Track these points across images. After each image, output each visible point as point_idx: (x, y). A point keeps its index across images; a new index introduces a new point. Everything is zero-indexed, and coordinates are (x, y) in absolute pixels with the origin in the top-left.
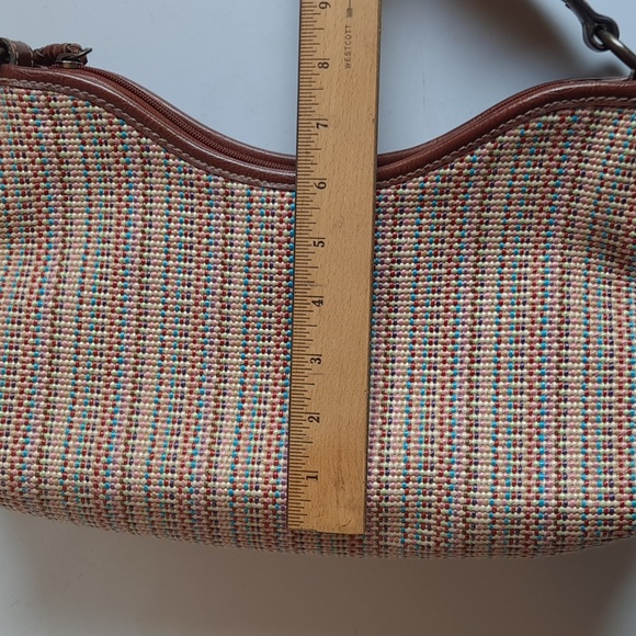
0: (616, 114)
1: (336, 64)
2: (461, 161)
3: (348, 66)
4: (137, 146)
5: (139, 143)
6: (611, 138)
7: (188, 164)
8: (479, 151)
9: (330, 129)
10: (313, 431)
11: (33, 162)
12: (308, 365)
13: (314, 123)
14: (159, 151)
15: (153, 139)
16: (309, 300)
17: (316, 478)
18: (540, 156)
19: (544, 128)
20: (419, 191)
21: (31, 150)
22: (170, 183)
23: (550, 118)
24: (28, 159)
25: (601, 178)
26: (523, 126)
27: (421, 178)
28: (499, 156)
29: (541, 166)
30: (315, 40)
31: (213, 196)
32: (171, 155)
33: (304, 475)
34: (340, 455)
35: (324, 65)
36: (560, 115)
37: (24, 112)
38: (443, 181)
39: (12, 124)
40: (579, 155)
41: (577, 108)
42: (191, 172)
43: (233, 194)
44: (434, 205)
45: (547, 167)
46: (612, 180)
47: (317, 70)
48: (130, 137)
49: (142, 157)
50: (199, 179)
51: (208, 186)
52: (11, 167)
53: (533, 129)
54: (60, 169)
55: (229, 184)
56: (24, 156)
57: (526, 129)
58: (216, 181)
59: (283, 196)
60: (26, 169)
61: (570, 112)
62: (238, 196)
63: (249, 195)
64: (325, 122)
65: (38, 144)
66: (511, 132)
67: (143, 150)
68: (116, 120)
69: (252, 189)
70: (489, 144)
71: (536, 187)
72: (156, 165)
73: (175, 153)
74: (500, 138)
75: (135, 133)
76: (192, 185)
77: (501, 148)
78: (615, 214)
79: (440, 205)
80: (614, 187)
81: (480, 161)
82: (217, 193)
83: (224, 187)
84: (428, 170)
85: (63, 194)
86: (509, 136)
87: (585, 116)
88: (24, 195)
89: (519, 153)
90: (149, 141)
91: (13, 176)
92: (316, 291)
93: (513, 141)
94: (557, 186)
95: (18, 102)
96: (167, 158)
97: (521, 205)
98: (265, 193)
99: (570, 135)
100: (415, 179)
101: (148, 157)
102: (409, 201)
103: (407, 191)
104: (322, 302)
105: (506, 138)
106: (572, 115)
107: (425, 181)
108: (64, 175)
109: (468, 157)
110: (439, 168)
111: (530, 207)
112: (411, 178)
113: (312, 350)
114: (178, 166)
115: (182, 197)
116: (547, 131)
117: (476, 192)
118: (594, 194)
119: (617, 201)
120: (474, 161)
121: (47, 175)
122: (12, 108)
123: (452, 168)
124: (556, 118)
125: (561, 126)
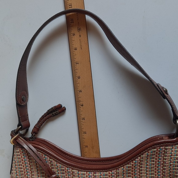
0: (171, 147)
1: (78, 49)
2: (132, 163)
3: (81, 49)
4: (49, 161)
5: (50, 160)
6: (171, 154)
7: (62, 165)
8: (137, 160)
9: (79, 64)
10: (85, 136)
11: (24, 167)
12: (82, 121)
13: (75, 63)
14: (55, 162)
15: (53, 159)
16: (80, 105)
17: (87, 147)
18: (153, 159)
19: (153, 153)
20: (122, 171)
21: (23, 164)
22: (58, 170)
23: (154, 150)
24: (22, 166)
25: (170, 164)
26: (147, 152)
27: (122, 168)
28: (142, 160)
29: (154, 162)
30: (73, 44)
31: (69, 174)
32: (58, 163)
33: (84, 146)
34: (92, 141)
35: (76, 49)
36: (157, 149)
37: (21, 154)
38: (128, 168)
39: (18, 157)
40: (163, 158)
41: (161, 147)
42: (63, 167)
43: (74, 173)
44: (127, 174)
45: (155, 162)
46: (173, 165)
47: (74, 51)
48: (47, 159)
49: (50, 164)
50: (65, 169)
51: (68, 171)
52: (18, 168)
53: (150, 153)
54: (30, 168)
55: (73, 170)
56: (21, 165)
57: (148, 153)
58: (70, 170)
59: (87, 173)
60: (22, 169)
61: (159, 148)
62: (75, 173)
63: (78, 173)
64: (78, 63)
65: (25, 162)
66: (145, 154)
67: (51, 162)
68: (44, 155)
69: (79, 172)
70: (139, 158)
71: (153, 167)
72: (54, 166)
73: (59, 163)
74: (142, 156)
75: (49, 158)
76: (64, 171)
77: (142, 158)
78: (175, 173)
79: (128, 174)
80: (174, 166)
81: (137, 162)
82: (70, 173)
83: (72, 171)
84: (124, 165)
85: (31, 174)
86: (144, 155)
87: (163, 148)
88: (21, 175)
89: (148, 159)
90: (52, 160)
91: (19, 171)
92: (81, 103)
93: (145, 157)
94: (159, 166)
95: (19, 152)
96: (57, 164)
97: (150, 172)
98: (82, 172)
99: (160, 153)
100: (121, 168)
101: (52, 164)
102: (120, 173)
103: (119, 171)
104: (83, 105)
105: (143, 156)
106: (160, 148)
107: (124, 168)
108: (31, 169)
109: (134, 161)
110: (127, 165)
111: (152, 172)
112: (120, 167)
113: (82, 117)
114: (60, 166)
115: (61, 174)
116: (154, 153)
117: (138, 170)
118: (169, 168)
119: (175, 170)
120: (136, 162)
121: (27, 170)
122: (18, 153)
123: (130, 164)
124: (156, 150)
125: (157, 151)
